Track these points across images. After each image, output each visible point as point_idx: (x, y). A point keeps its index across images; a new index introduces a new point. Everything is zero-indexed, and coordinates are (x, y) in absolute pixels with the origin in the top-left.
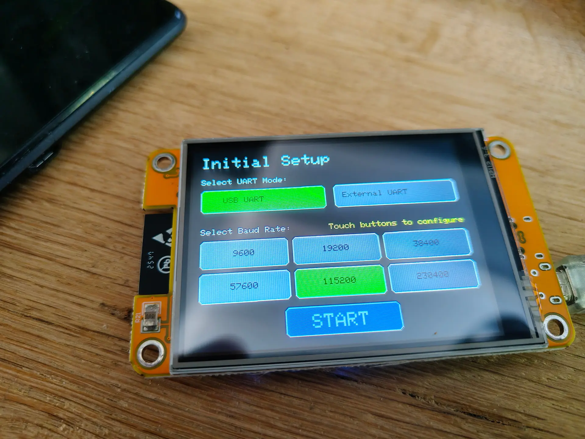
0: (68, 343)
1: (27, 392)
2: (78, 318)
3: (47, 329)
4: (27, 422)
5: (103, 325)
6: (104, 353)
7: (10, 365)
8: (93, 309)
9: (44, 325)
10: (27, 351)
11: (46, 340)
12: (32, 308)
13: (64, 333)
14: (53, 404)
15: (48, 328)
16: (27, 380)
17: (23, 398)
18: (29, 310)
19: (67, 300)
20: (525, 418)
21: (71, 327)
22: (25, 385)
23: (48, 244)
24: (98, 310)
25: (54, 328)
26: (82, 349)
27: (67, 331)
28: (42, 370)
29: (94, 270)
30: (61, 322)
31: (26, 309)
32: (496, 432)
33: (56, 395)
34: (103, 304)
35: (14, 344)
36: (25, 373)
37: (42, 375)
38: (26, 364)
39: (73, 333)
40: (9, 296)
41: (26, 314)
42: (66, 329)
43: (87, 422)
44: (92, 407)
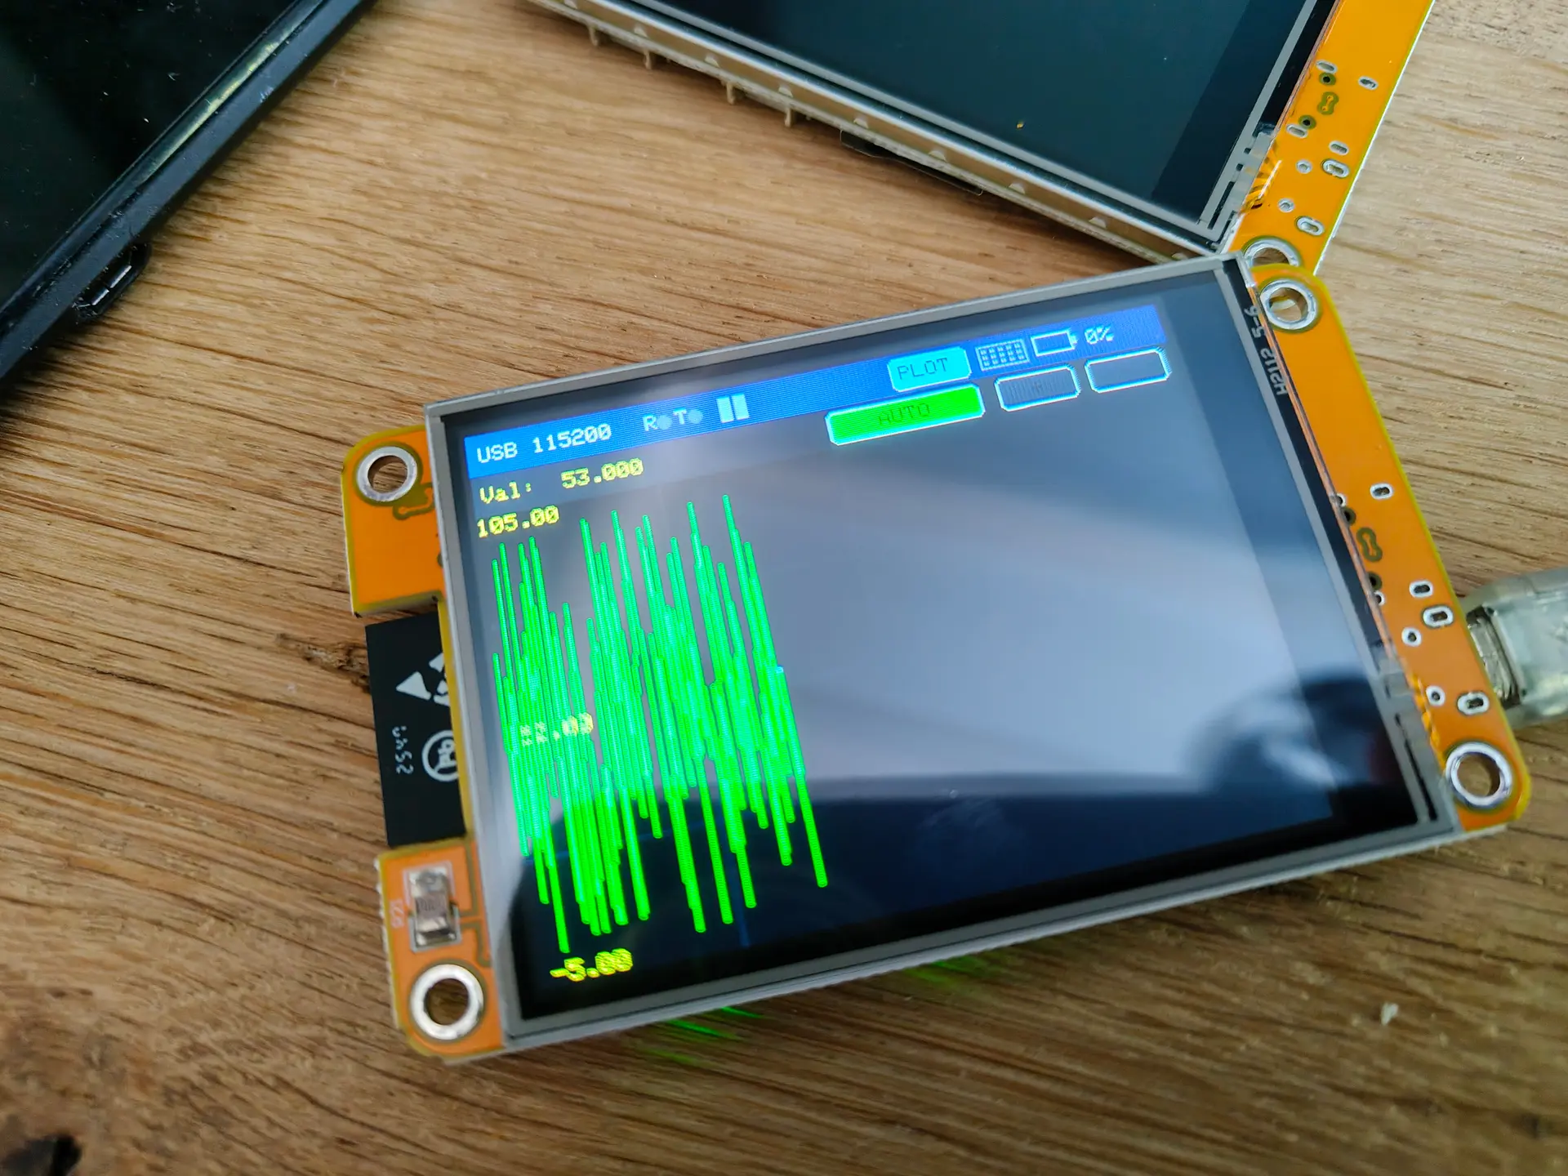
0: (208, 732)
1: (119, 848)
2: (225, 673)
3: (154, 700)
4: (125, 916)
5: (287, 687)
6: (293, 752)
7: (71, 789)
8: (259, 648)
9: (147, 691)
10: (112, 755)
11: (155, 725)
12: (115, 654)
13: (195, 708)
14: (182, 872)
15: (155, 697)
16: (115, 821)
17: (109, 863)
18: (108, 657)
19: (196, 630)
21: (211, 692)
22: (114, 833)
23: (141, 498)
24: (268, 650)
25: (170, 696)
26: (241, 744)
27: (201, 704)
28: (153, 798)
29: (254, 555)
30: (185, 682)
31: (100, 656)
33: (190, 853)
34: (283, 636)
35: (78, 740)
36: (111, 806)
37: (151, 807)
38: (112, 784)
39: (217, 709)
40: (54, 626)
41: (100, 668)
42: (200, 698)
43: (263, 911)
44: (276, 876)
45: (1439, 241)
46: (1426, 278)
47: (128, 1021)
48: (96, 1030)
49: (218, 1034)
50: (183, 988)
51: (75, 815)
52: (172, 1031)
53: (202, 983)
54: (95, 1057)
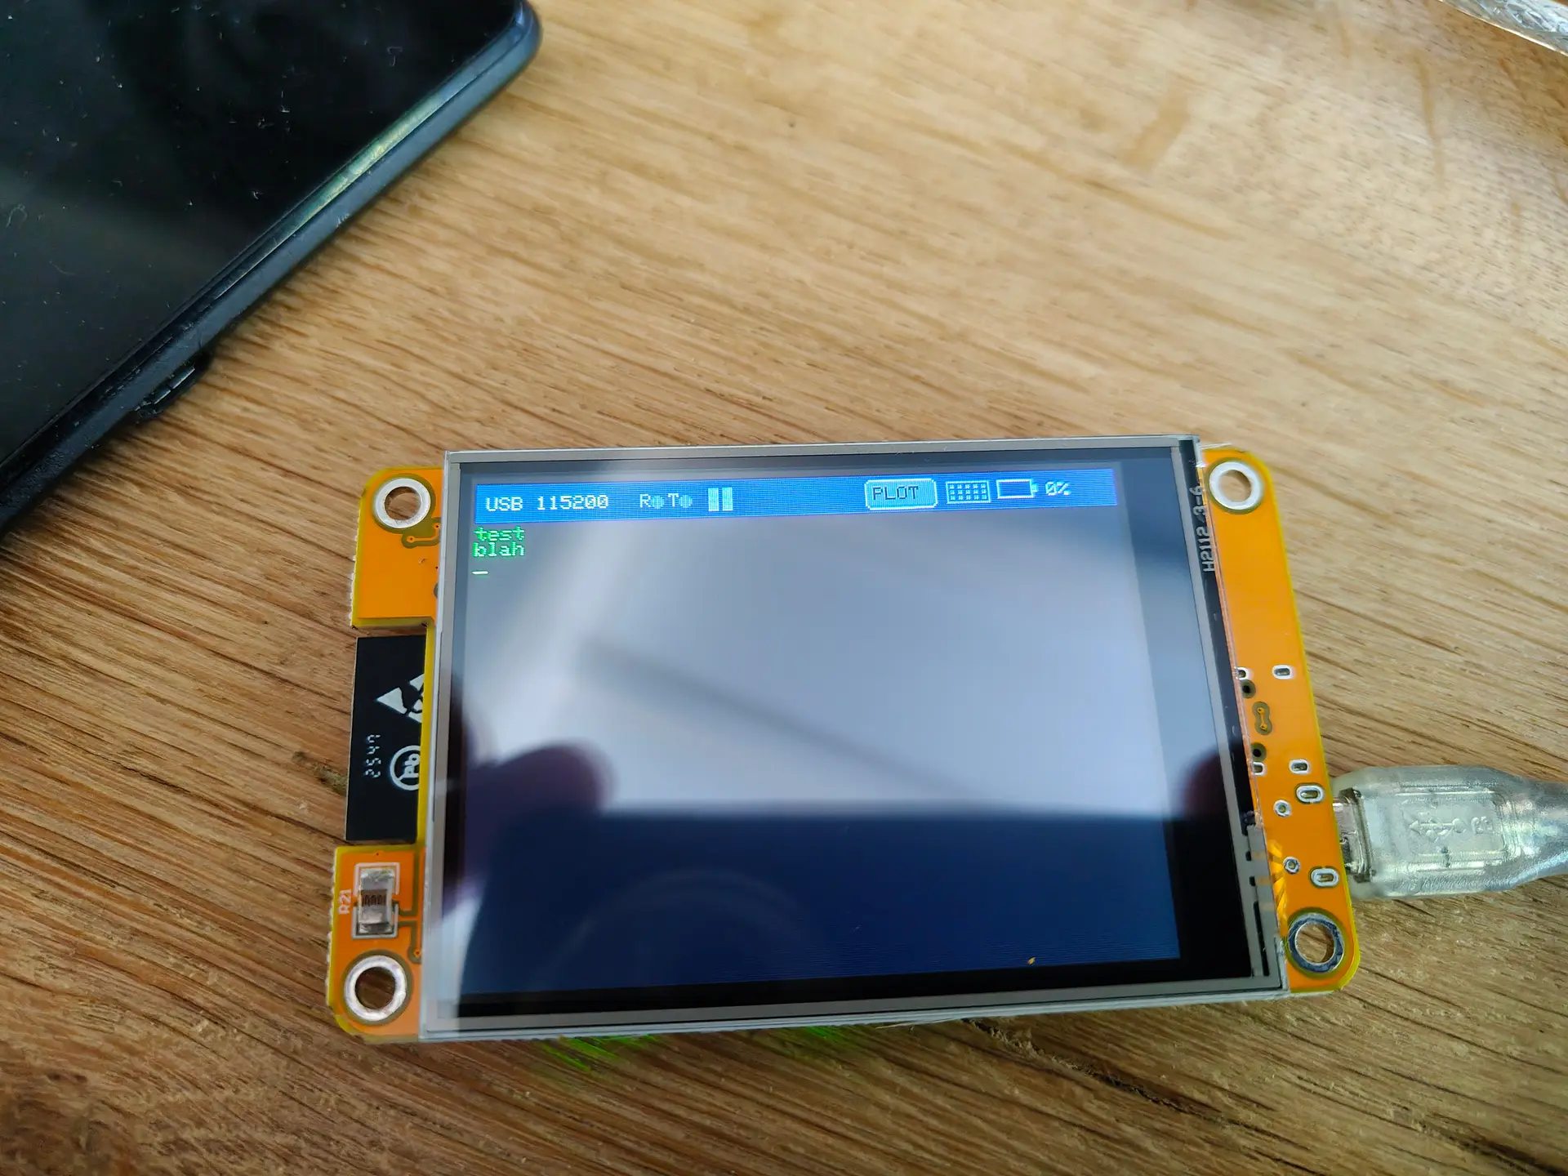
0: (219, 838)
1: (126, 941)
2: (242, 783)
3: (173, 802)
4: (124, 1007)
5: (299, 805)
6: (298, 869)
7: (86, 878)
8: (278, 764)
9: (166, 792)
10: (126, 850)
11: (169, 826)
12: (140, 751)
13: (211, 815)
14: (182, 973)
15: (174, 799)
16: (124, 915)
17: (114, 954)
18: (132, 753)
19: (218, 739)
20: (1228, 1101)
21: (227, 801)
22: (120, 926)
23: (181, 600)
24: (286, 767)
25: (189, 801)
26: (251, 855)
27: (216, 812)
28: (161, 896)
29: (283, 671)
30: (205, 789)
31: (125, 751)
32: (1158, 1125)
33: (192, 955)
34: (301, 755)
35: (98, 832)
36: (121, 900)
37: (160, 906)
38: (124, 880)
39: (230, 817)
40: (86, 717)
41: (124, 763)
42: (216, 805)
43: (255, 1020)
44: (270, 987)
45: (1414, 501)
46: (1400, 537)
47: (117, 1109)
48: (85, 1115)
49: (201, 1133)
50: (172, 1084)
51: (87, 904)
52: (159, 1125)
53: (191, 1082)
54: (83, 1140)
